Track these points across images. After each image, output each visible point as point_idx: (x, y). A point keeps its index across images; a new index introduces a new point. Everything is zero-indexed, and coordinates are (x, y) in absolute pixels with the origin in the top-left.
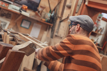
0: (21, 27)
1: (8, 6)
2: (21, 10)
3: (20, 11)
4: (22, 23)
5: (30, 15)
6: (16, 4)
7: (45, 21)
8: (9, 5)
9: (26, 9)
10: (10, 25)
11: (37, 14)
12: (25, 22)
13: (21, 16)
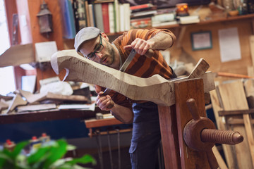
0: (195, 50)
1: (151, 23)
2: (178, 17)
3: (178, 20)
4: (192, 42)
5: (199, 18)
6: (162, 11)
7: (238, 15)
8: (151, 19)
9: (186, 10)
10: (171, 57)
11: (214, 10)
12: (197, 37)
13: (184, 29)
